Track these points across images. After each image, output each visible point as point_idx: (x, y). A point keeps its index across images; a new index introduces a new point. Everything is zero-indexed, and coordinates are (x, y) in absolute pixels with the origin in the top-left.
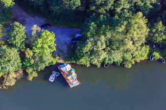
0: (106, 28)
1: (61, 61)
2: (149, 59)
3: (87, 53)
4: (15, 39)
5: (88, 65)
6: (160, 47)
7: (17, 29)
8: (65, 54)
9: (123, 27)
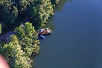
2: (53, 8)
5: (45, 25)
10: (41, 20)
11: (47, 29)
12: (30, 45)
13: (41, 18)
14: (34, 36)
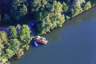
0: (46, 13)
1: (34, 37)
2: (66, 20)
3: (44, 27)
4: (13, 34)
5: (46, 33)
6: (67, 14)
7: (13, 29)
8: (33, 34)
9: (54, 8)
10: (42, 28)
11: (44, 38)
12: (14, 48)
13: (43, 25)
14: (25, 41)
